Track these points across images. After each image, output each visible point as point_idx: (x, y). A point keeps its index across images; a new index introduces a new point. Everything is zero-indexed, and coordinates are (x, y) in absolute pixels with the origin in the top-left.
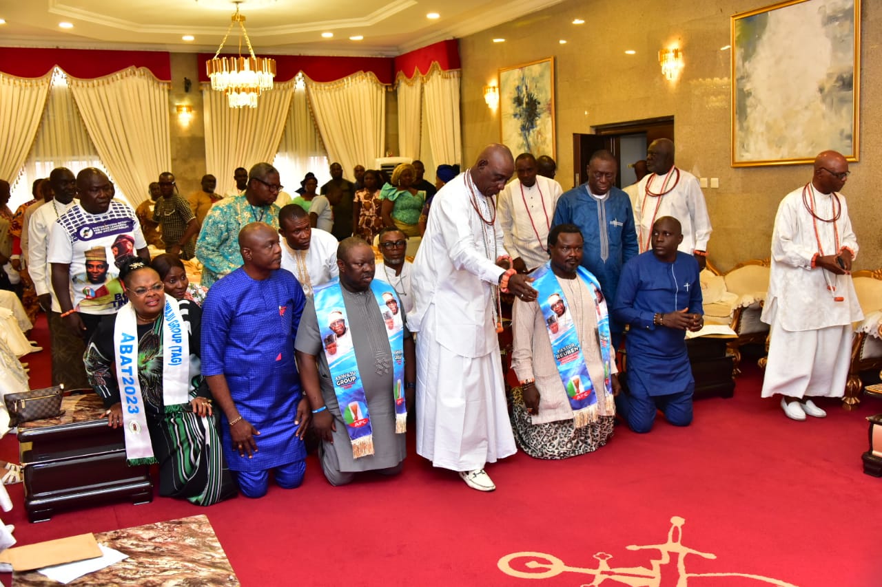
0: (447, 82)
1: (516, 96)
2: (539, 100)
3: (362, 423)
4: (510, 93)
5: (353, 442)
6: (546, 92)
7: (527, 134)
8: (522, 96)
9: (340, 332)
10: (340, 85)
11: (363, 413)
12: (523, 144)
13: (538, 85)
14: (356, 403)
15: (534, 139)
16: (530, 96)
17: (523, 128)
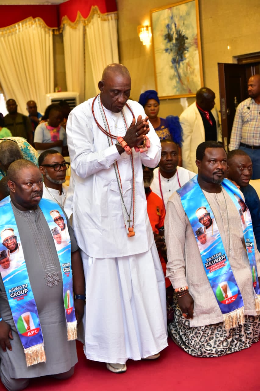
0: (106, 24)
1: (167, 33)
2: (186, 36)
3: (34, 333)
4: (161, 31)
5: (26, 351)
6: (193, 28)
7: (177, 66)
8: (172, 33)
9: (13, 247)
10: (12, 30)
11: (35, 323)
12: (174, 76)
13: (186, 22)
14: (28, 314)
15: (183, 70)
16: (178, 33)
17: (174, 61)
